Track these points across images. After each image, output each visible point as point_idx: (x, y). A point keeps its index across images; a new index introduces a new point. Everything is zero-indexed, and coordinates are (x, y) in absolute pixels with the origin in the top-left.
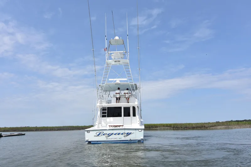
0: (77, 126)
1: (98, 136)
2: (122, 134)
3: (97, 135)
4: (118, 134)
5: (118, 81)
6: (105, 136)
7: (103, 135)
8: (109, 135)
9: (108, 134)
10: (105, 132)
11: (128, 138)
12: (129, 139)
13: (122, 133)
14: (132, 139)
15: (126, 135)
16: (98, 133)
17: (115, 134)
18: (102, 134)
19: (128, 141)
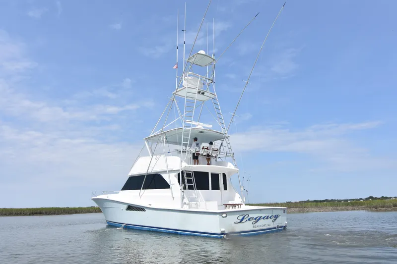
1: (240, 222)
2: (270, 218)
3: (239, 221)
4: (267, 218)
5: (200, 126)
6: (251, 222)
7: (249, 220)
8: (257, 220)
9: (255, 219)
10: (251, 216)
12: (277, 226)
13: (270, 216)
15: (274, 218)
16: (241, 218)
17: (263, 218)
18: (247, 219)
19: (275, 228)
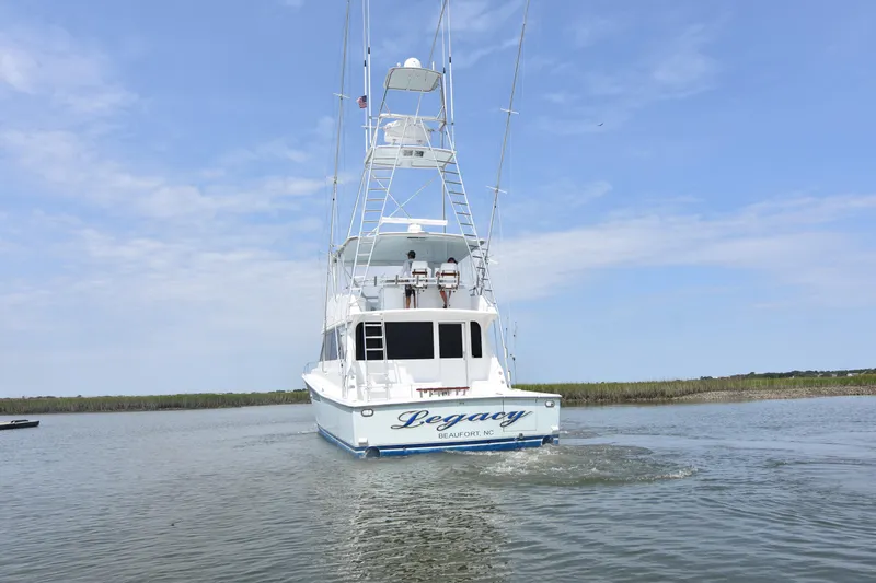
0: (225, 392)
1: (405, 426)
2: (494, 417)
3: (403, 424)
4: (482, 419)
5: (415, 227)
6: (433, 426)
7: (428, 421)
8: (450, 422)
9: (446, 420)
10: (434, 411)
11: (513, 431)
12: (516, 435)
13: (492, 414)
14: (525, 434)
15: (506, 419)
16: (407, 418)
17: (470, 419)
18: (424, 420)
19: (512, 439)
